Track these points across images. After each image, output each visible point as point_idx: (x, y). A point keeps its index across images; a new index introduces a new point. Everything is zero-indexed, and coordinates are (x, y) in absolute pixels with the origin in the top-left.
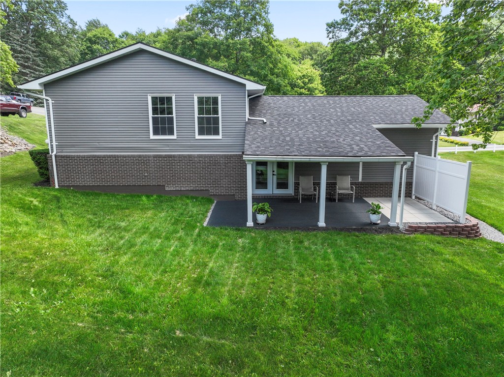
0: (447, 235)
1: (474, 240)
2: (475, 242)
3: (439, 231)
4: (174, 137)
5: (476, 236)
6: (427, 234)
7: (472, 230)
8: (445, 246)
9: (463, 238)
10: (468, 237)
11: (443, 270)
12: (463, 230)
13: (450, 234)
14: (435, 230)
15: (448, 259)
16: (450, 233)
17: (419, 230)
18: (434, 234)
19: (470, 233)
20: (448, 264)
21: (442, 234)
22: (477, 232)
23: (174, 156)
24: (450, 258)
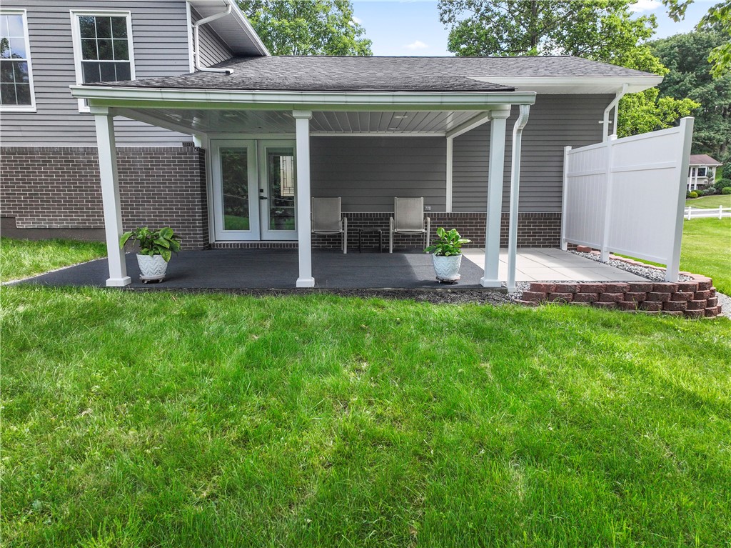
0: (631, 307)
1: (706, 322)
2: (708, 326)
3: (611, 299)
4: (32, 108)
5: (708, 313)
6: (578, 306)
7: (700, 296)
8: (626, 332)
9: (673, 315)
10: (687, 315)
11: (611, 396)
12: (674, 296)
13: (641, 305)
14: (599, 294)
15: (631, 365)
16: (640, 303)
17: (557, 296)
18: (598, 306)
19: (691, 305)
20: (629, 377)
21: (620, 306)
22: (710, 303)
23: (32, 151)
24: (638, 361)
